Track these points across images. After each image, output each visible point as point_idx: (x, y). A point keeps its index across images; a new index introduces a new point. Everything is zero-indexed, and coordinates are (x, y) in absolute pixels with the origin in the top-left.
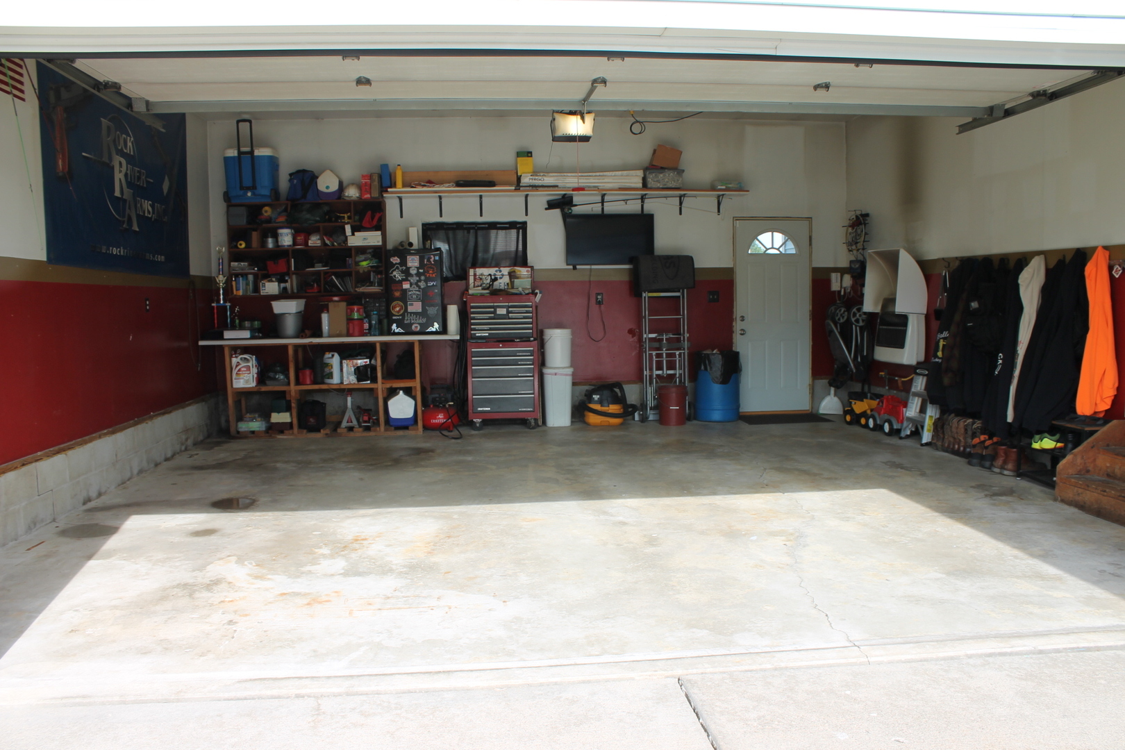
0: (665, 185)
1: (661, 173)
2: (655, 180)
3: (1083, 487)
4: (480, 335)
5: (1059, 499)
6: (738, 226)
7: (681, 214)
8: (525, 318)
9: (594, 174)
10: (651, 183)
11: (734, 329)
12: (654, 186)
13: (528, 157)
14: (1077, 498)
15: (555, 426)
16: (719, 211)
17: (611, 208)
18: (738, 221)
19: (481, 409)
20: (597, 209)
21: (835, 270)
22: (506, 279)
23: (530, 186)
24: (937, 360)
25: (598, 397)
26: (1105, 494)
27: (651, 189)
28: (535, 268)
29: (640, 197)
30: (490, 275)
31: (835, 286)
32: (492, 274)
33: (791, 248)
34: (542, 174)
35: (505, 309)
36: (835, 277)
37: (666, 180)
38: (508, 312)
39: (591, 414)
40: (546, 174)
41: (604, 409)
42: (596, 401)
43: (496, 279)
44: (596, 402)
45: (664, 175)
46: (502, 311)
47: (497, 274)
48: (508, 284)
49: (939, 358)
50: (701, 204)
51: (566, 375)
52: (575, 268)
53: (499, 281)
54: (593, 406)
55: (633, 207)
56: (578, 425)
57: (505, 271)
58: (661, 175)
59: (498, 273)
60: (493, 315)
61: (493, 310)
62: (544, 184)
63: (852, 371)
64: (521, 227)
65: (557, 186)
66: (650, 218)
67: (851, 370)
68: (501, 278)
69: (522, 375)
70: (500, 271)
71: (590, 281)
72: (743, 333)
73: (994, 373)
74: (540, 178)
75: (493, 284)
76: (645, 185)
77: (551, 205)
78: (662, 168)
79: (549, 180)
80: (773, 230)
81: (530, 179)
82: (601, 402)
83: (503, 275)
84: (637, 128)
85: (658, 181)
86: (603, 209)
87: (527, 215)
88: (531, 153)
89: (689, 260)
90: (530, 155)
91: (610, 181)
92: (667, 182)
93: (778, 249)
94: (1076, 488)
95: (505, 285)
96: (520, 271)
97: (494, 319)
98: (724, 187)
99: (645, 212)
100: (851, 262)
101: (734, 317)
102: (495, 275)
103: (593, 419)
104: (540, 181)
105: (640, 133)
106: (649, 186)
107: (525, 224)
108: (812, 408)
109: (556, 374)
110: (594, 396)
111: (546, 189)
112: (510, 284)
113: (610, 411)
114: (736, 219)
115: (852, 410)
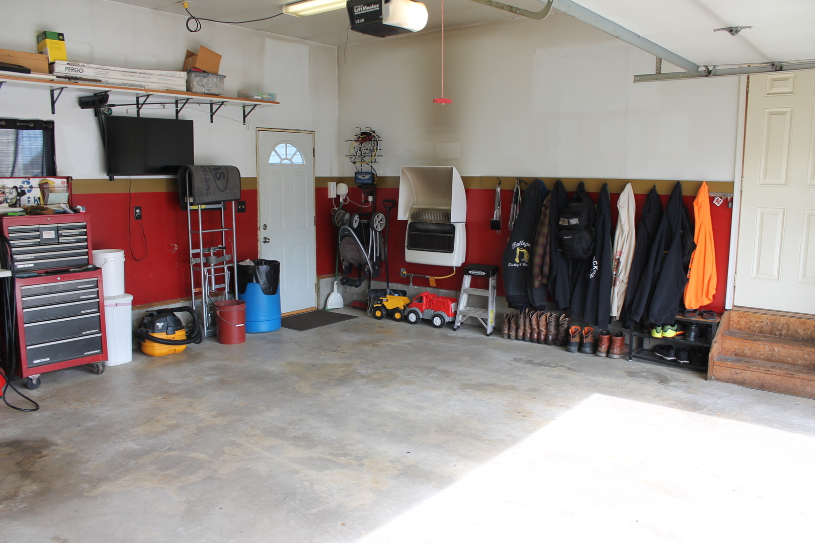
0: (209, 90)
1: (205, 77)
2: (200, 84)
3: (742, 368)
4: (22, 266)
5: (713, 378)
6: (260, 136)
7: (212, 122)
8: (78, 241)
9: (139, 71)
10: (196, 87)
11: (259, 238)
12: (199, 91)
13: (60, 40)
14: (735, 376)
15: (118, 364)
16: (244, 121)
17: (148, 111)
18: (260, 132)
19: (38, 361)
20: (132, 112)
21: (332, 179)
22: (36, 193)
23: (65, 77)
24: (515, 265)
25: (162, 324)
26: (770, 372)
27: (196, 94)
28: (73, 178)
29: (174, 101)
30: (15, 187)
31: (332, 195)
32: (18, 186)
33: (298, 159)
34: (81, 64)
35: (53, 232)
36: (332, 186)
37: (210, 85)
38: (59, 236)
39: (157, 345)
40: (85, 65)
41: (170, 337)
42: (160, 329)
43: (23, 193)
44: (161, 331)
45: (208, 80)
46: (49, 235)
47: (24, 186)
48: (39, 198)
49: (517, 263)
50: (232, 111)
51: (127, 304)
52: (111, 179)
53: (28, 195)
54: (157, 335)
55: (168, 112)
56: (142, 359)
57: (35, 182)
58: (206, 80)
59: (26, 185)
60: (39, 240)
61: (38, 233)
62: (83, 77)
63: (370, 272)
64: (48, 128)
65: (100, 81)
66: (189, 124)
67: (369, 270)
68: (29, 191)
69: (86, 311)
70: (28, 183)
71: (130, 193)
72: (266, 241)
73: (589, 275)
74: (79, 68)
75: (19, 199)
76: (189, 89)
77: (84, 103)
78: (204, 72)
79: (88, 72)
80: (286, 142)
81: (66, 68)
82: (165, 329)
83: (31, 187)
84: (193, 24)
85: (203, 86)
86: (138, 111)
87: (53, 113)
88: (62, 35)
89: (236, 170)
90: (61, 37)
91: (155, 80)
92: (211, 87)
93: (290, 160)
94: (734, 369)
95: (35, 200)
96: (54, 182)
97: (40, 245)
98: (260, 98)
99: (179, 118)
100: (356, 173)
101: (258, 226)
102: (21, 187)
103: (159, 349)
104: (79, 73)
105: (195, 31)
106: (194, 90)
107: (52, 123)
108: (318, 304)
109: (116, 305)
110: (158, 324)
111: (87, 83)
112: (41, 199)
113: (176, 339)
114: (259, 129)
115: (384, 306)
